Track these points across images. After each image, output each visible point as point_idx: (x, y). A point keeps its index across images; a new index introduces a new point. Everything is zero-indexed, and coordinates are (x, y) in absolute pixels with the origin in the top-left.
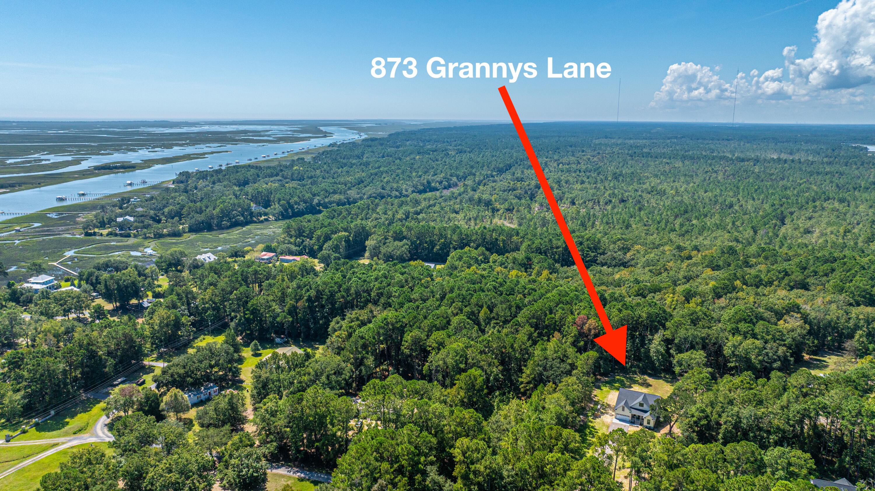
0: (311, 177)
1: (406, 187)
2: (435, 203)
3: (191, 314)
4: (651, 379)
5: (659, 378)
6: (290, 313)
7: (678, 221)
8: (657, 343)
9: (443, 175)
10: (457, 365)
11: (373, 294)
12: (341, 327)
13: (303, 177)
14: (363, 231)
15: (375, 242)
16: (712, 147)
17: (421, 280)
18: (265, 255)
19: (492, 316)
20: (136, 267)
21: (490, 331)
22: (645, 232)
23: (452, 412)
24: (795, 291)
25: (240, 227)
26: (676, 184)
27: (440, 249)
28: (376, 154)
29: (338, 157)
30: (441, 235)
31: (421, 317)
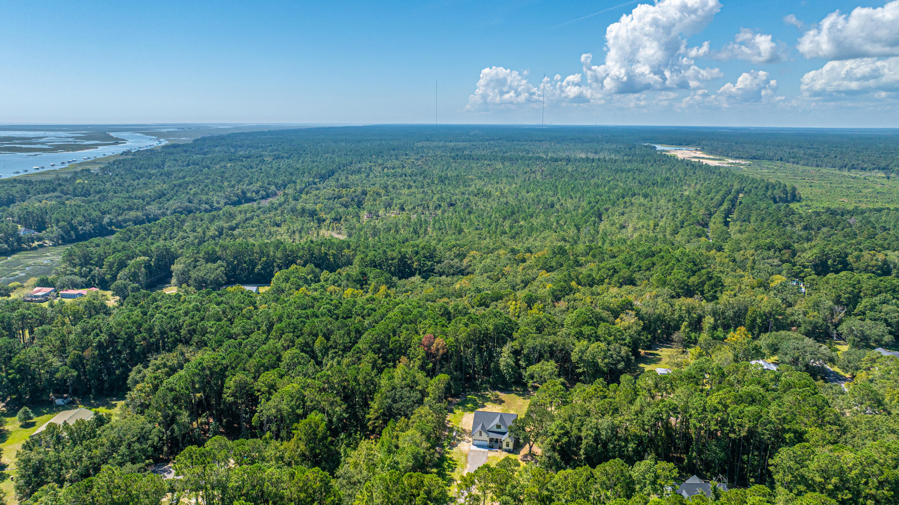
0: (100, 192)
1: (217, 198)
2: (253, 216)
4: (502, 394)
5: (511, 392)
6: (74, 366)
7: (507, 223)
8: (506, 356)
10: (293, 410)
11: (183, 332)
12: (144, 376)
13: (89, 191)
14: (168, 253)
15: (182, 265)
16: (527, 148)
17: (241, 309)
18: (40, 291)
19: (329, 344)
21: (329, 362)
22: (477, 236)
23: (292, 475)
24: (625, 287)
26: (500, 185)
27: (262, 269)
28: (179, 162)
29: (133, 167)
30: (263, 252)
31: (245, 356)
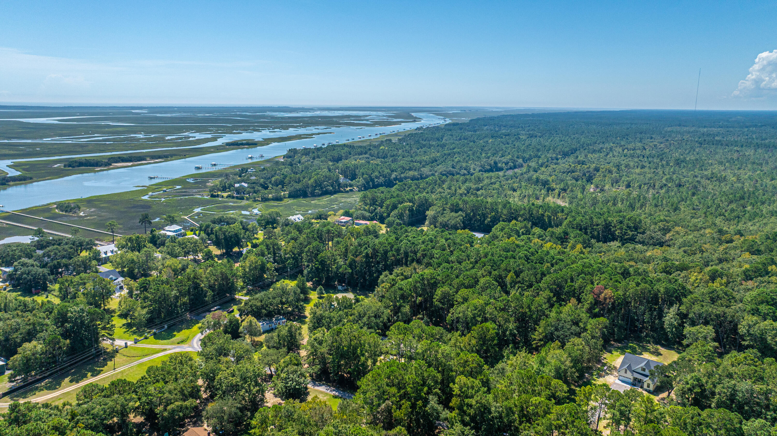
0: (394, 156)
1: (474, 166)
2: (496, 181)
3: (275, 261)
4: (663, 349)
6: (350, 266)
8: (672, 316)
9: (510, 156)
10: (474, 317)
11: (419, 255)
12: (388, 279)
13: (387, 155)
14: (426, 202)
15: (434, 212)
17: (461, 245)
18: (343, 219)
19: (517, 280)
20: (241, 222)
21: (513, 292)
25: (329, 196)
26: (741, 171)
27: (491, 222)
28: (454, 137)
29: (421, 139)
30: (492, 209)
31: (453, 276)
